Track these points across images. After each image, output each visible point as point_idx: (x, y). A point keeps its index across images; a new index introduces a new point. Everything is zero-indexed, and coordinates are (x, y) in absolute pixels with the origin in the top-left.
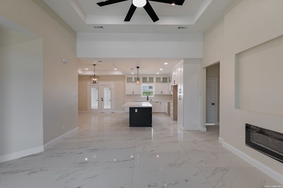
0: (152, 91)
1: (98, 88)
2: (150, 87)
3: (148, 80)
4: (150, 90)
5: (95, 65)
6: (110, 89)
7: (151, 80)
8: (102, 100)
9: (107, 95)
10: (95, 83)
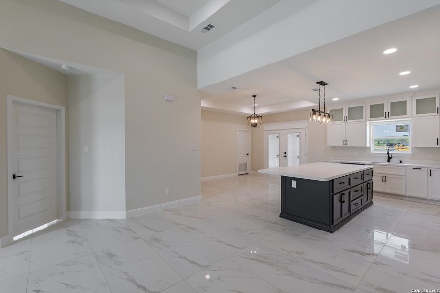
0: (405, 137)
1: (278, 135)
2: (399, 128)
3: (387, 109)
4: (401, 135)
5: (254, 96)
6: (298, 136)
7: (399, 108)
8: (285, 156)
9: (293, 146)
10: (254, 127)
